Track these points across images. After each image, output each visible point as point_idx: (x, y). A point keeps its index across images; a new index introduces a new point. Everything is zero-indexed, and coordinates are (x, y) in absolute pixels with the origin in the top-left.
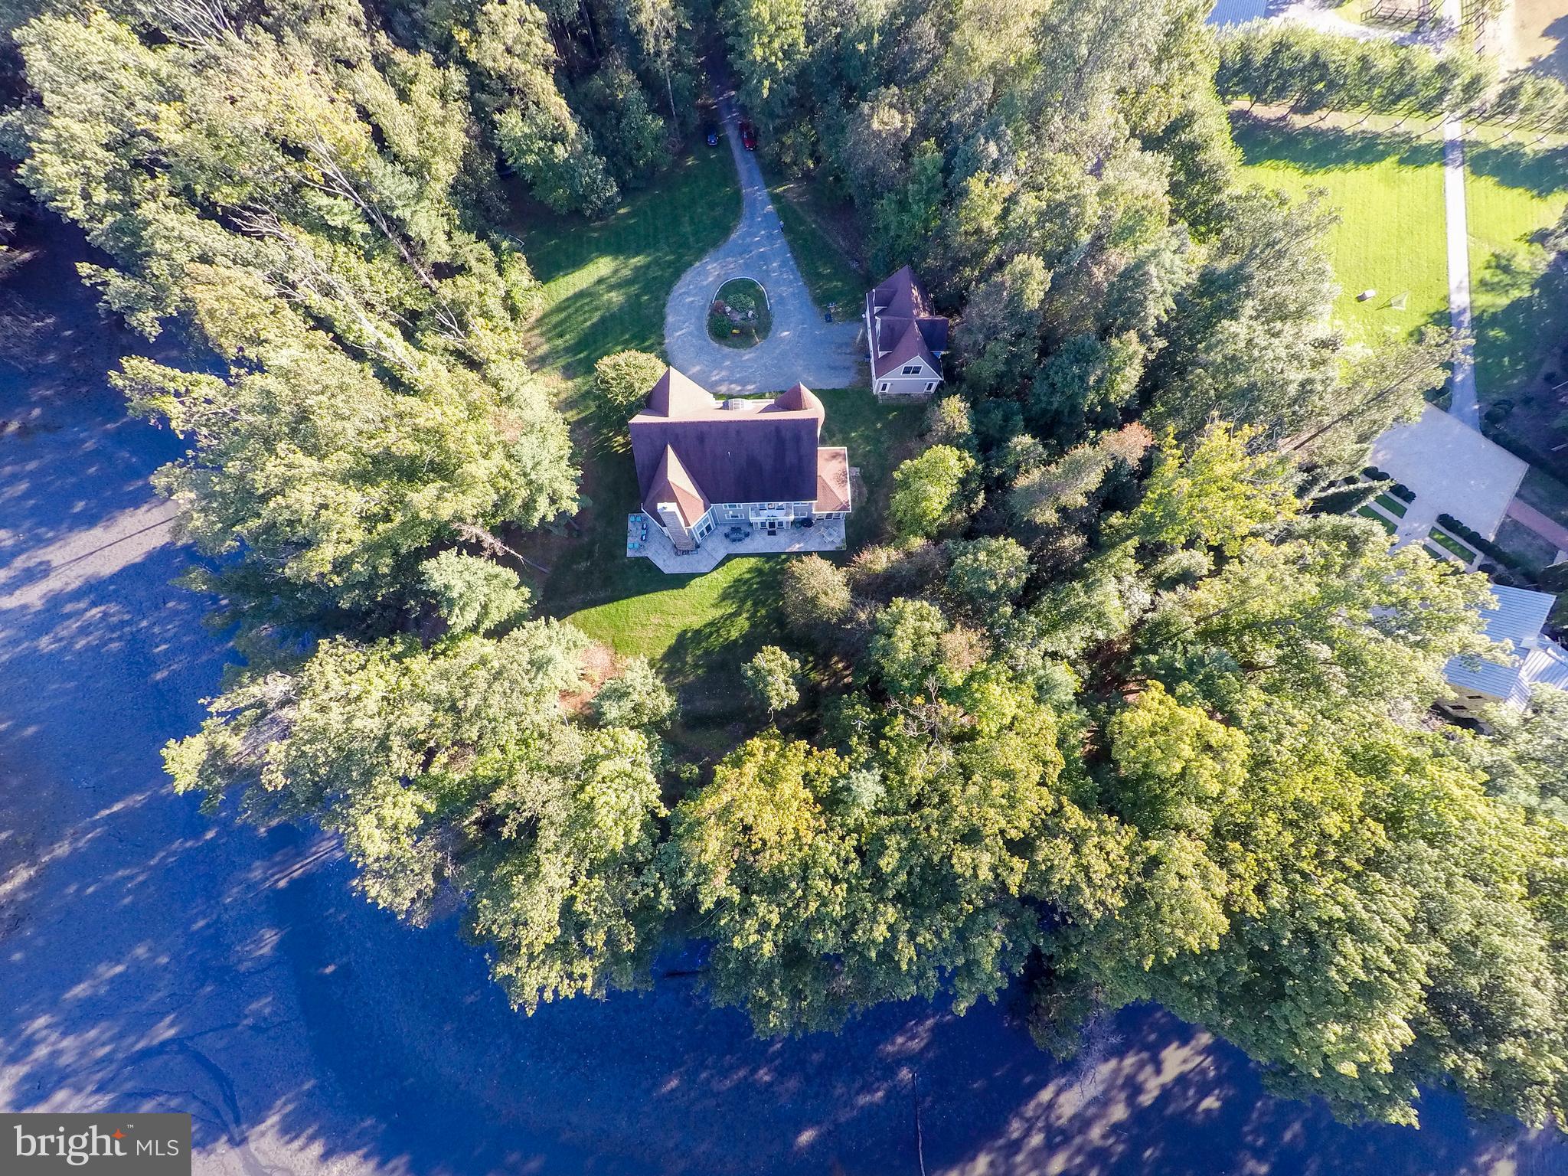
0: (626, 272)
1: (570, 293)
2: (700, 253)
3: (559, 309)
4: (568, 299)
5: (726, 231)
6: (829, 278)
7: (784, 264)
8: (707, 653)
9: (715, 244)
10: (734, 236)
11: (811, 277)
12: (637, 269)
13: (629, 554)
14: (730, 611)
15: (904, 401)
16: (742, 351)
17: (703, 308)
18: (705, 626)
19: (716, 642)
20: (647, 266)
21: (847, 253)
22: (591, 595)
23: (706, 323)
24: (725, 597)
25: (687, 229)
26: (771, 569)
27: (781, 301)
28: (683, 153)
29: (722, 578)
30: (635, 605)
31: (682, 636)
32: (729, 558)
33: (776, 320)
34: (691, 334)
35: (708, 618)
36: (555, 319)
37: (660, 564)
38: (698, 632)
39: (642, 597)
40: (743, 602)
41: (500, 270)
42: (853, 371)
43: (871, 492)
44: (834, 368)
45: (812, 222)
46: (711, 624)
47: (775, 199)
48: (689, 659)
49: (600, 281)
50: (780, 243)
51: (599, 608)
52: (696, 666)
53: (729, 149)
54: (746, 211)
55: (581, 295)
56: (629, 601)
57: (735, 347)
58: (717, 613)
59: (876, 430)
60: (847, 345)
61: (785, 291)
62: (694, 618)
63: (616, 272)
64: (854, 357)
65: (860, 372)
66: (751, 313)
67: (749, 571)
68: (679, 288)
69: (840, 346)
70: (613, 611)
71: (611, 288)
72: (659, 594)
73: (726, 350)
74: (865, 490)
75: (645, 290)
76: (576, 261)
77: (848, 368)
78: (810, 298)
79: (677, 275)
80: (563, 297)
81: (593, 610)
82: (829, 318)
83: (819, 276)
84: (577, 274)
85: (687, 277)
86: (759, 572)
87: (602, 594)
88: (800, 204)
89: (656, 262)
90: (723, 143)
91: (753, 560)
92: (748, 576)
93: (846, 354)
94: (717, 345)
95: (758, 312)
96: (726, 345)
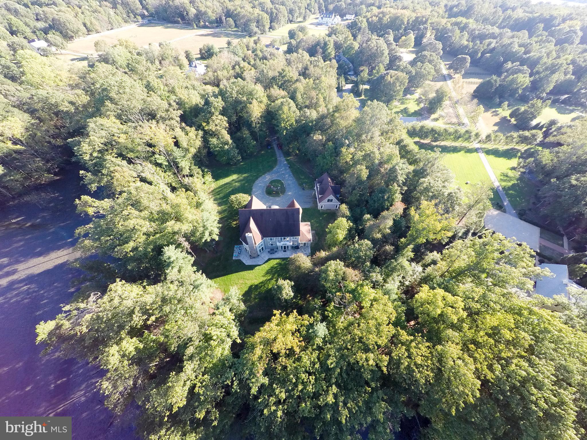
0: (241, 178)
1: (223, 183)
2: (264, 173)
3: (219, 187)
4: (222, 185)
5: (272, 168)
6: (303, 179)
7: (289, 176)
8: (259, 293)
9: (269, 171)
10: (274, 169)
11: (298, 179)
12: (245, 177)
13: (234, 258)
14: (269, 278)
15: (328, 211)
16: (276, 198)
17: (264, 187)
18: (260, 283)
19: (263, 289)
20: (248, 177)
21: (308, 172)
23: (265, 190)
24: (267, 273)
25: (261, 167)
26: (284, 263)
27: (289, 185)
28: (261, 150)
29: (266, 267)
30: (234, 276)
31: (250, 287)
32: (269, 260)
33: (287, 190)
34: (260, 193)
35: (261, 281)
36: (217, 190)
37: (244, 262)
38: (257, 286)
39: (237, 274)
40: (274, 275)
41: (203, 177)
42: (312, 203)
43: (319, 238)
44: (305, 202)
45: (298, 166)
46: (262, 283)
47: (287, 160)
48: (253, 296)
49: (233, 180)
50: (288, 170)
51: (220, 278)
52: (255, 298)
53: (274, 149)
54: (278, 163)
55: (227, 184)
56: (232, 275)
57: (274, 197)
58: (265, 279)
59: (320, 220)
60: (309, 196)
61: (290, 182)
62: (256, 281)
63: (238, 178)
64: (312, 199)
65: (314, 203)
66: (279, 188)
67: (277, 264)
68: (257, 182)
69: (307, 196)
70: (226, 279)
71: (236, 182)
72: (243, 272)
73: (271, 198)
74: (317, 238)
75: (246, 183)
76: (227, 175)
77: (310, 202)
78: (297, 184)
79: (257, 178)
81: (218, 279)
82: (303, 189)
83: (301, 178)
84: (226, 179)
85: (260, 179)
86: (280, 264)
87: (222, 273)
88: (295, 162)
89: (251, 175)
90: (272, 148)
91: (278, 261)
92: (276, 266)
93: (309, 198)
94: (268, 196)
95: (281, 188)
96: (271, 196)
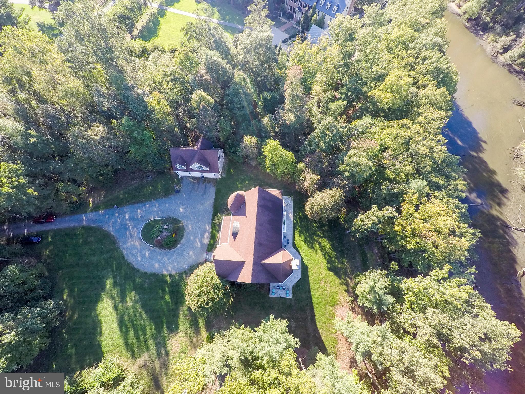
2: (117, 250)
5: (107, 235)
6: (155, 189)
7: (140, 208)
8: (337, 258)
9: (114, 242)
10: (112, 232)
11: (152, 196)
13: (291, 297)
14: (318, 247)
15: (226, 167)
16: (186, 232)
17: (154, 252)
18: (325, 258)
19: (332, 253)
21: (142, 180)
22: (309, 319)
23: (164, 251)
24: (312, 248)
26: (300, 227)
27: (161, 211)
28: (40, 256)
29: (304, 248)
30: (315, 294)
31: (330, 269)
32: (295, 247)
33: (172, 215)
34: (169, 259)
35: (322, 257)
37: (296, 280)
38: (328, 262)
39: (312, 290)
42: (208, 185)
44: (204, 193)
45: (119, 193)
46: (324, 255)
47: (96, 208)
48: (340, 266)
49: (116, 308)
50: (126, 209)
51: (316, 314)
52: (343, 263)
54: (97, 225)
56: (313, 297)
57: (182, 236)
58: (319, 252)
60: (193, 186)
61: (157, 210)
62: (322, 264)
64: (201, 183)
65: (208, 182)
66: (165, 227)
67: (300, 236)
69: (193, 189)
70: (317, 306)
71: (123, 300)
72: (310, 281)
77: (206, 187)
78: (164, 199)
81: (316, 317)
82: (178, 192)
83: (152, 193)
85: (130, 259)
86: (301, 233)
87: (308, 312)
88: (105, 197)
91: (297, 235)
92: (303, 237)
93: (198, 187)
94: (179, 246)
95: (165, 224)
96: (180, 241)
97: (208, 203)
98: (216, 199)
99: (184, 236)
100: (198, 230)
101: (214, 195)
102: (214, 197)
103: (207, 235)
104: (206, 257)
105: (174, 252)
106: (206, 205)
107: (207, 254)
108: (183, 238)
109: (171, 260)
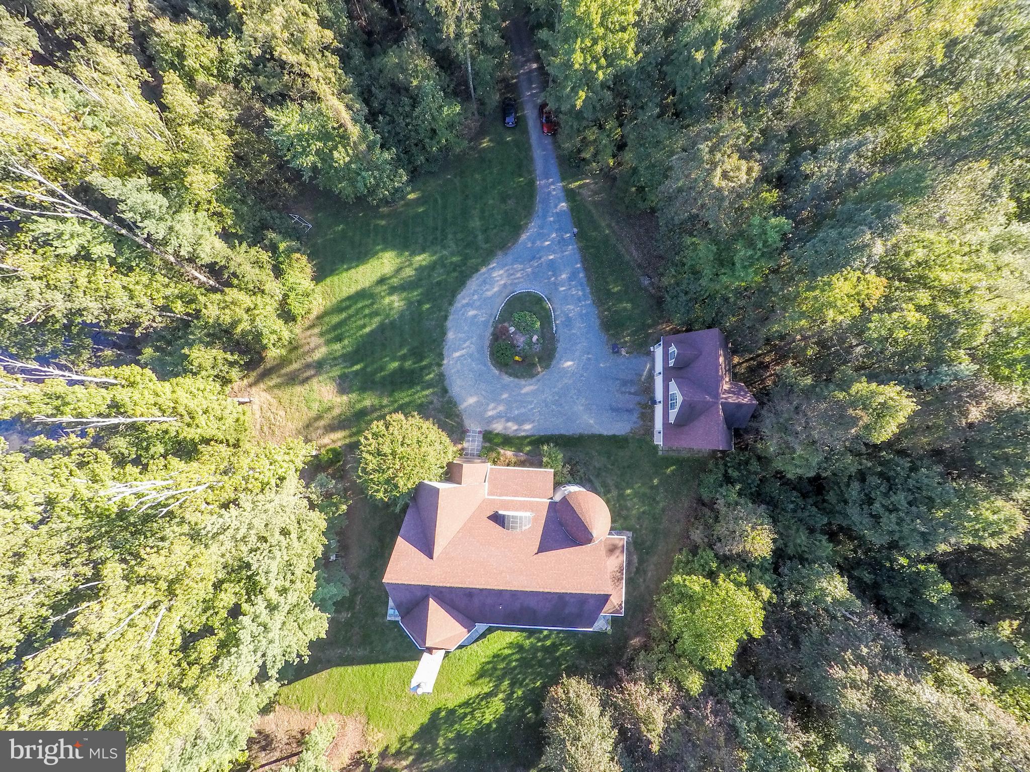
0: (409, 272)
1: (352, 290)
2: (487, 257)
3: (338, 309)
4: (349, 298)
5: (517, 230)
6: (619, 297)
7: (573, 276)
8: (460, 736)
9: (503, 246)
10: (524, 237)
11: (601, 295)
12: (420, 269)
13: (390, 616)
14: (486, 690)
15: (684, 455)
16: (523, 382)
17: (485, 323)
18: (460, 706)
19: (469, 725)
20: (432, 267)
21: (639, 266)
22: (349, 651)
23: (487, 343)
24: (482, 674)
25: (476, 223)
26: (533, 646)
27: (568, 323)
28: (480, 133)
29: (482, 652)
31: (436, 714)
32: (491, 630)
33: (560, 346)
34: (471, 356)
36: (335, 319)
38: (451, 712)
39: (399, 664)
40: (500, 679)
42: (635, 417)
43: (641, 561)
44: (615, 410)
45: (606, 226)
46: (466, 704)
47: (570, 195)
48: (440, 742)
49: (382, 281)
50: (571, 249)
51: (356, 668)
52: (447, 750)
53: (525, 132)
54: (539, 207)
55: (362, 295)
57: (515, 376)
59: (652, 487)
60: (632, 382)
61: (572, 309)
63: (399, 270)
64: (638, 398)
65: (643, 416)
66: (535, 338)
67: (511, 645)
68: (462, 299)
69: (625, 383)
70: (369, 675)
71: (393, 290)
73: (507, 379)
74: (635, 559)
75: (428, 296)
76: (362, 255)
77: (629, 411)
78: (598, 322)
79: (462, 282)
80: (345, 294)
81: (350, 669)
82: (615, 350)
83: (609, 293)
84: (361, 269)
85: (473, 284)
87: (360, 652)
88: (595, 204)
89: (441, 262)
91: (514, 636)
92: (507, 652)
93: (630, 393)
94: (497, 372)
95: (542, 336)
96: (506, 373)
97: (592, 422)
98: (600, 438)
99: (516, 380)
100: (530, 407)
101: (610, 433)
102: (605, 433)
103: (512, 427)
104: (474, 432)
105: (485, 365)
106: (585, 417)
107: (480, 432)
108: (512, 379)
109: (469, 360)
